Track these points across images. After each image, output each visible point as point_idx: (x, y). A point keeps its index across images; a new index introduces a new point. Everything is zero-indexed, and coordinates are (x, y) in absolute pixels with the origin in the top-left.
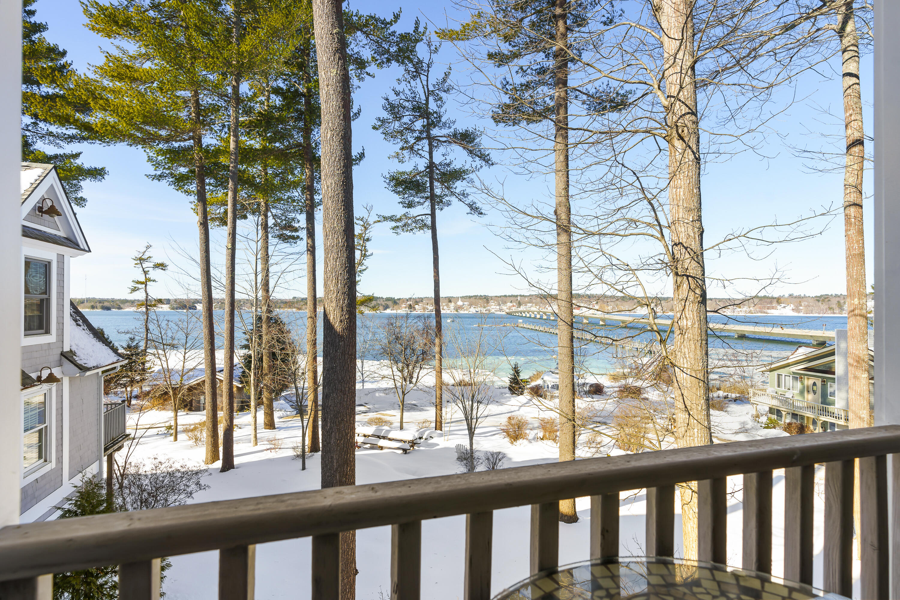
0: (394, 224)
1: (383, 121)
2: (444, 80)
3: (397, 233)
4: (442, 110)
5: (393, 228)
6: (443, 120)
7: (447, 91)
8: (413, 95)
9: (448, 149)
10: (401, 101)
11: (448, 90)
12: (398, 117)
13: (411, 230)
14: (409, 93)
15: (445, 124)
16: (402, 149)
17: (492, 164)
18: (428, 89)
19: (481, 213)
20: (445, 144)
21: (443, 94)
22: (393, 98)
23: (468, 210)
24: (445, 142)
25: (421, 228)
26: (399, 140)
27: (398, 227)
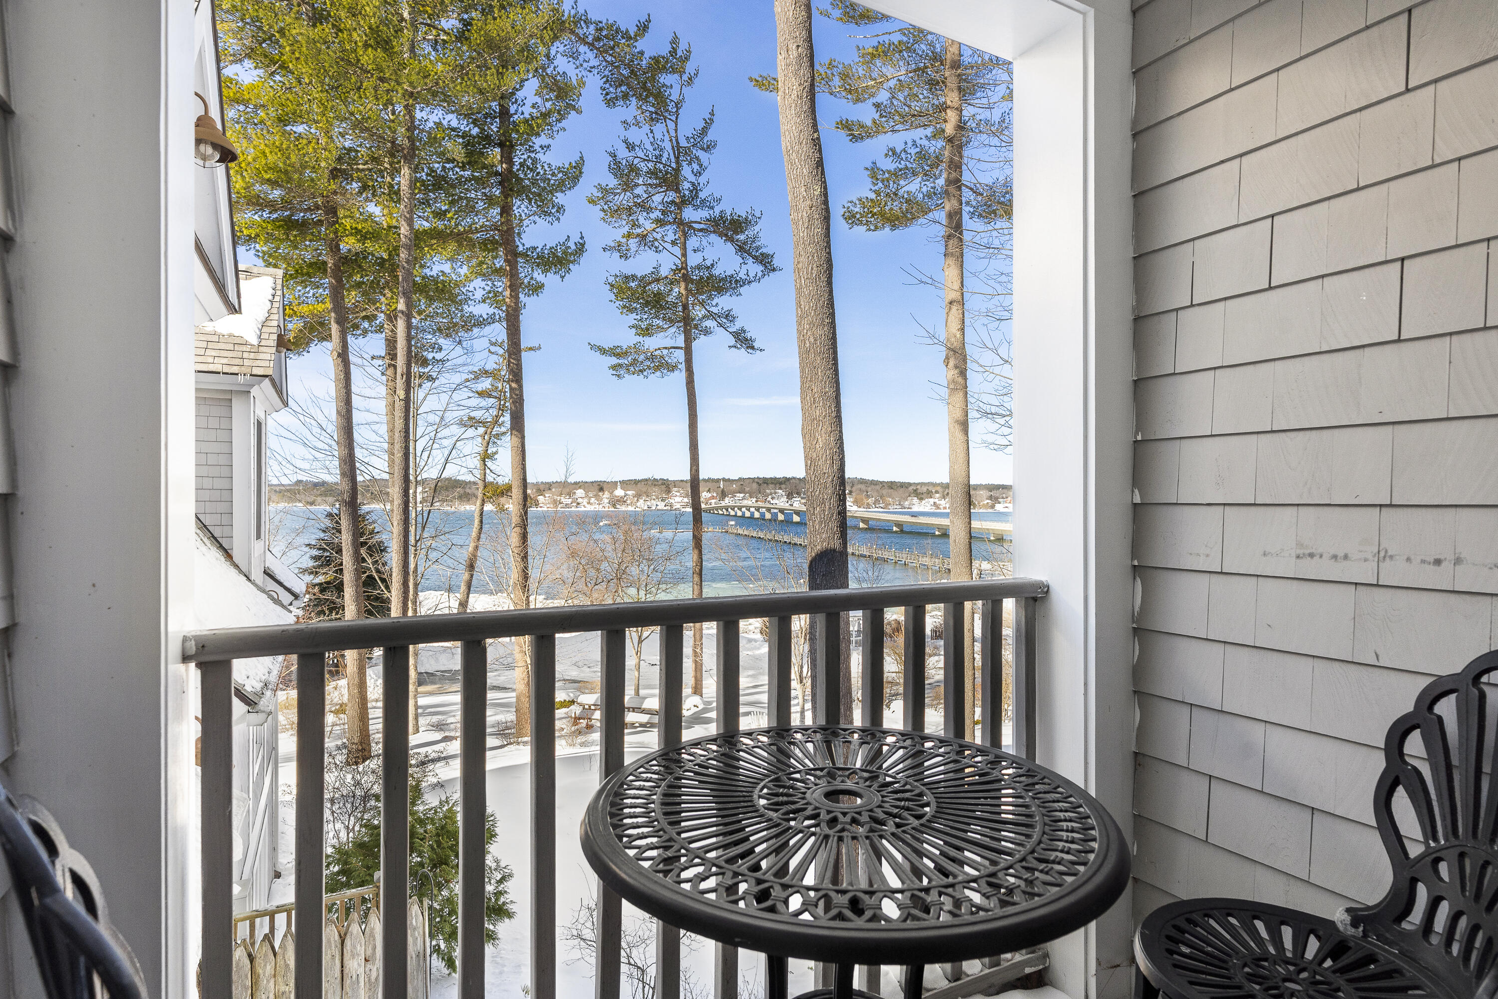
0: (614, 361)
1: (605, 191)
2: (704, 131)
3: (618, 376)
4: (702, 180)
5: (614, 367)
6: (702, 195)
7: (708, 149)
8: (657, 153)
9: (704, 243)
10: (636, 161)
11: (708, 147)
12: (628, 186)
13: (641, 371)
14: (651, 148)
15: (703, 201)
16: (629, 236)
17: (774, 270)
18: (678, 143)
19: (753, 348)
20: (701, 234)
21: (700, 154)
22: (623, 154)
23: (732, 341)
24: (701, 230)
25: (657, 368)
26: (624, 223)
27: (620, 365)
